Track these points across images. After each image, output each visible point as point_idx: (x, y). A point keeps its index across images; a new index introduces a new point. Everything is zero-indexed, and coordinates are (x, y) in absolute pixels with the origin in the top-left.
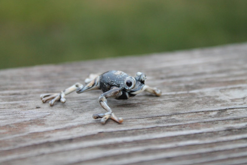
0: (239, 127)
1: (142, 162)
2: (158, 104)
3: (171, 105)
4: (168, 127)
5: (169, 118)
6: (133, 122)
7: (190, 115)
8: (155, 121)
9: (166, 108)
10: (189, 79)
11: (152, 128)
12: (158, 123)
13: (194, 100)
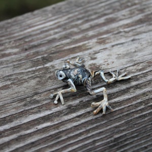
0: (75, 105)
1: (17, 149)
2: (24, 82)
3: (33, 82)
4: (31, 109)
5: (32, 99)
6: (9, 107)
7: (45, 93)
8: (23, 103)
9: (30, 86)
10: (44, 48)
11: (22, 112)
12: (25, 105)
13: (48, 76)
